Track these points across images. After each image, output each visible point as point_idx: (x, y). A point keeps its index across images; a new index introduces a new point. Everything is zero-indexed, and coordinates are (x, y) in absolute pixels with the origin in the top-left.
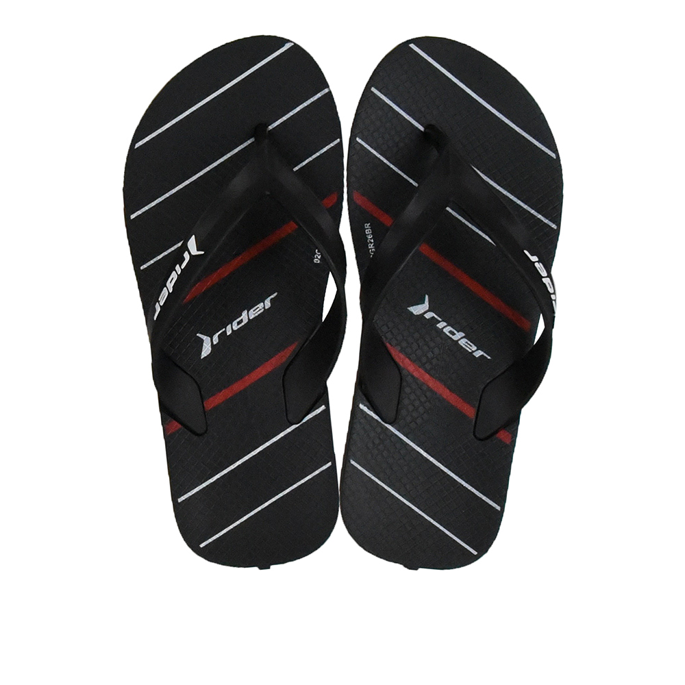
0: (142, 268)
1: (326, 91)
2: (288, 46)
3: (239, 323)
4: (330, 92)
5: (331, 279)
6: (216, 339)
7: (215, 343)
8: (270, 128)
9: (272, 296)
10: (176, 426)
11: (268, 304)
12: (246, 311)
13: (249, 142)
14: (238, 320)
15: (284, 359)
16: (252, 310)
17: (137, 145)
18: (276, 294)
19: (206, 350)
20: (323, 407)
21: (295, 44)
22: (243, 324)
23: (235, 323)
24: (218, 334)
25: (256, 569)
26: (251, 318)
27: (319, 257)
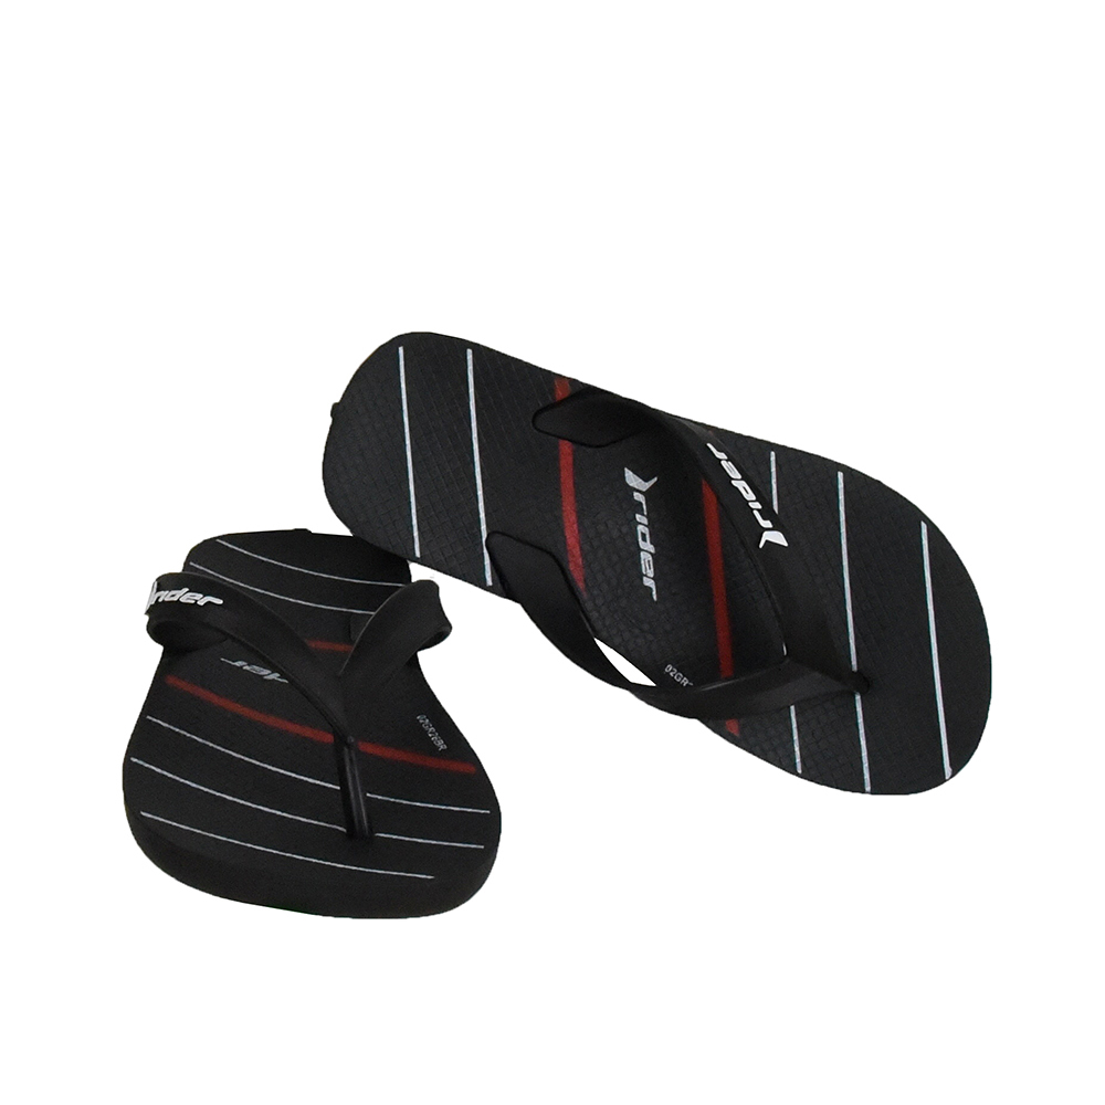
0: (773, 453)
1: (868, 788)
2: (948, 770)
3: (644, 535)
4: (863, 792)
5: (648, 682)
6: (638, 497)
7: (635, 494)
8: (858, 697)
9: (654, 593)
10: (560, 394)
11: (649, 582)
12: (653, 551)
13: (854, 662)
14: (648, 536)
15: (571, 567)
16: (651, 559)
17: (924, 525)
18: (655, 598)
19: (631, 478)
20: (490, 583)
21: (945, 781)
22: (640, 539)
23: (646, 531)
24: (644, 503)
25: (338, 400)
26: (642, 553)
27: (671, 674)
